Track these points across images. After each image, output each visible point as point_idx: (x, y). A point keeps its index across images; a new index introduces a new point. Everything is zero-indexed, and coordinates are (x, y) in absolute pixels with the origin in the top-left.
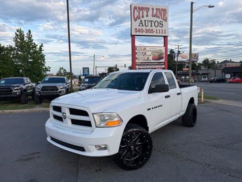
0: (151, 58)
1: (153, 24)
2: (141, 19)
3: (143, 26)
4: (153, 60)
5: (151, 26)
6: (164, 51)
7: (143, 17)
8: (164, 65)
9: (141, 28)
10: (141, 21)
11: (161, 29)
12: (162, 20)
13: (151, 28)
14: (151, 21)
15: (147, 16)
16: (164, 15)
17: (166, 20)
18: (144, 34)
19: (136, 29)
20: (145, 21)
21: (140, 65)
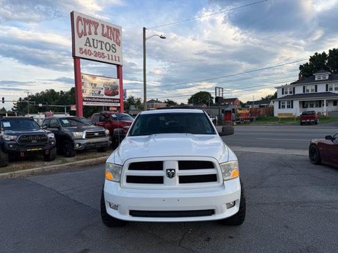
0: (103, 92)
1: (104, 45)
2: (88, 36)
3: (90, 46)
4: (106, 94)
5: (102, 49)
6: (118, 84)
7: (90, 34)
8: (119, 102)
9: (88, 48)
10: (88, 38)
11: (114, 54)
12: (115, 43)
13: (101, 51)
14: (102, 42)
15: (96, 34)
16: (117, 37)
17: (119, 44)
18: (92, 57)
19: (81, 49)
20: (93, 40)
21: (89, 101)
